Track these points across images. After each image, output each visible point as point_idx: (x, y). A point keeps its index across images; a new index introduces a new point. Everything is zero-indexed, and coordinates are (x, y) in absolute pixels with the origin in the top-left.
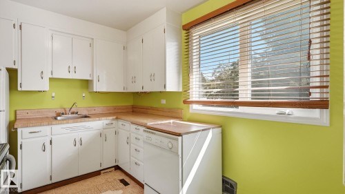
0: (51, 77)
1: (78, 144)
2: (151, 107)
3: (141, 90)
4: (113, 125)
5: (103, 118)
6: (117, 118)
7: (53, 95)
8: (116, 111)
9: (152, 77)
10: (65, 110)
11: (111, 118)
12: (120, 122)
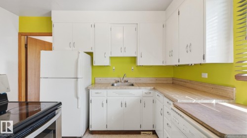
0: (110, 56)
1: (123, 105)
2: (191, 81)
3: (178, 64)
4: (151, 95)
5: (142, 88)
6: (154, 89)
7: (114, 68)
8: (158, 82)
9: (189, 48)
10: (121, 79)
11: (149, 88)
12: (157, 93)
